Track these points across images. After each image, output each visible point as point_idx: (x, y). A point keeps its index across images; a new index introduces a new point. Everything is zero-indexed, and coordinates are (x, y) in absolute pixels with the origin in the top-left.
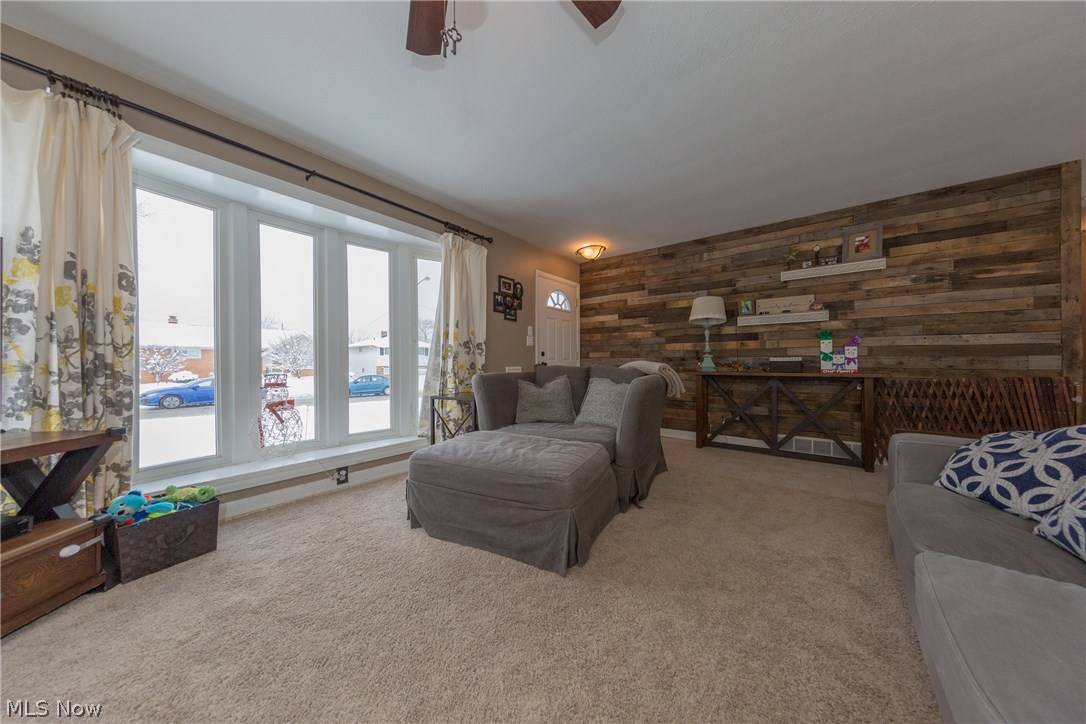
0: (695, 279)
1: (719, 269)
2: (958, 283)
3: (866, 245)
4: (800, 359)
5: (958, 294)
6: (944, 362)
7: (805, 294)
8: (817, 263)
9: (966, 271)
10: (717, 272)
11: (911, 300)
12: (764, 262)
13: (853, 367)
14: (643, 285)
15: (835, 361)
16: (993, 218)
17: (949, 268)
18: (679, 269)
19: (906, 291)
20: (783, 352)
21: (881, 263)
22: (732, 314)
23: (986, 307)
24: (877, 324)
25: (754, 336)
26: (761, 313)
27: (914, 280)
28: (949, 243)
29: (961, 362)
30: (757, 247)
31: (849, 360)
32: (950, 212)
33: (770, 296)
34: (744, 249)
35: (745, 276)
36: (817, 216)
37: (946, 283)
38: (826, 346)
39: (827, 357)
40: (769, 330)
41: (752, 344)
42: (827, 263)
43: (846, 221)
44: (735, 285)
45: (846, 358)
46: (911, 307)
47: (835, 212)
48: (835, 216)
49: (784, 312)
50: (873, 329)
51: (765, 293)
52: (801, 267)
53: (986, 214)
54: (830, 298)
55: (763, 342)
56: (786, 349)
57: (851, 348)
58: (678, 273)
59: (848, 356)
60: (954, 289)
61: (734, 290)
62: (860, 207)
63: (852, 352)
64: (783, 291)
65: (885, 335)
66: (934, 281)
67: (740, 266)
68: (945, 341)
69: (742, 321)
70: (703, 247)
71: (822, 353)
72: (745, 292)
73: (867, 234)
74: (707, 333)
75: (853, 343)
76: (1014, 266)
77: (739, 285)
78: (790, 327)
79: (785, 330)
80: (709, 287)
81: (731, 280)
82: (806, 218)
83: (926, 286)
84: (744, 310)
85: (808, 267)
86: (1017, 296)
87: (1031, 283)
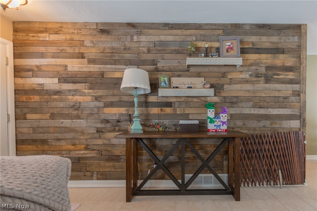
0: (127, 56)
1: (145, 50)
2: (268, 80)
3: (232, 49)
4: (197, 122)
5: (267, 85)
6: (262, 124)
7: (199, 77)
8: (206, 56)
9: (270, 73)
10: (144, 53)
11: (248, 87)
12: (175, 50)
13: (225, 127)
14: (82, 54)
15: (216, 123)
16: (280, 46)
17: (263, 70)
18: (115, 45)
19: (247, 82)
20: (186, 116)
21: (238, 61)
22: (154, 86)
23: (277, 94)
24: (234, 100)
25: (169, 105)
26: (174, 87)
27: (251, 75)
28: (264, 56)
29: (268, 123)
30: (170, 38)
31: (224, 123)
32: (264, 39)
33: (179, 76)
34: (163, 38)
35: (163, 59)
36: (206, 24)
37: (262, 79)
38: (211, 113)
39: (212, 121)
40: (178, 100)
41: (168, 110)
42: (212, 56)
43: (220, 32)
44: (156, 65)
45: (222, 122)
46: (248, 91)
47: (215, 25)
48: (215, 27)
49: (188, 87)
50: (232, 103)
51: (176, 73)
52: (198, 57)
53: (277, 43)
54: (214, 81)
55: (175, 110)
56: (188, 114)
57: (224, 115)
58: (113, 48)
59: (222, 120)
60: (266, 83)
61: (156, 68)
62: (227, 24)
63: (224, 117)
64: (187, 73)
65: (238, 107)
66: (258, 77)
67: (159, 51)
68: (262, 111)
69: (162, 92)
70: (133, 30)
71: (208, 118)
72: (163, 71)
73: (232, 41)
74: (136, 100)
75: (224, 112)
76: (286, 73)
77: (159, 65)
78: (190, 99)
79: (188, 101)
80: (138, 63)
81: (154, 60)
82: (200, 24)
83: (255, 79)
84: (163, 84)
85: (202, 57)
86: (287, 89)
87: (291, 83)
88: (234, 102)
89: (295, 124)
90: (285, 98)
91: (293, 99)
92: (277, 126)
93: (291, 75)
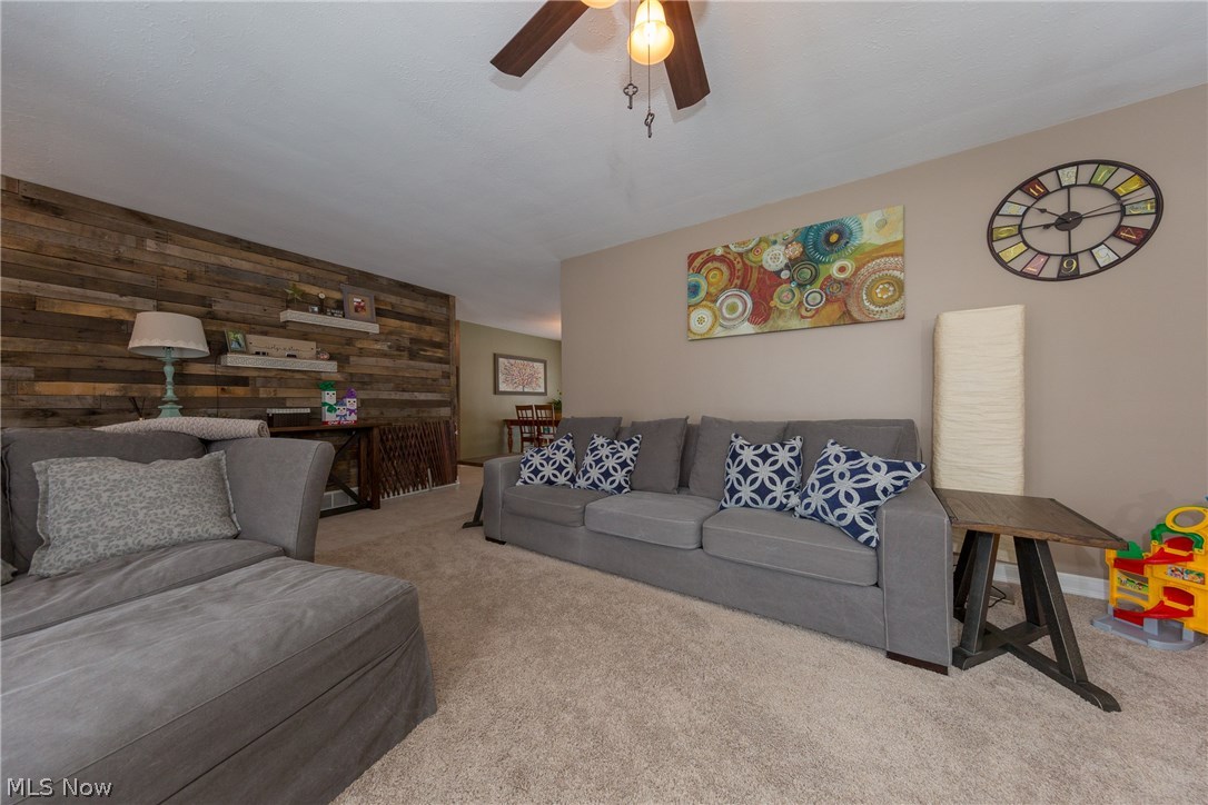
0: (125, 275)
1: (181, 274)
2: (413, 356)
3: (363, 308)
4: (308, 411)
5: (412, 363)
6: (406, 412)
7: (306, 340)
8: (322, 311)
9: (415, 347)
10: (176, 278)
11: (387, 362)
12: (256, 289)
13: (354, 417)
15: (338, 412)
16: (426, 315)
17: (406, 343)
18: (83, 245)
19: (385, 355)
20: (281, 403)
21: (374, 328)
23: (424, 375)
24: (366, 379)
25: (242, 381)
26: (258, 353)
27: (390, 347)
28: (406, 324)
29: (413, 411)
30: (245, 266)
31: (351, 411)
32: (407, 302)
33: (265, 333)
34: (226, 260)
35: (227, 298)
36: (318, 260)
37: (406, 354)
38: (330, 397)
39: (331, 409)
40: (263, 374)
41: (240, 391)
42: (333, 314)
43: (343, 278)
44: (210, 306)
45: (348, 410)
46: (387, 368)
47: (334, 265)
48: (333, 269)
49: (288, 356)
50: (364, 383)
51: (258, 327)
52: (307, 311)
53: (423, 311)
54: (332, 348)
55: (256, 391)
56: (285, 399)
57: (352, 400)
58: (76, 251)
59: (348, 406)
60: (411, 359)
61: (209, 313)
62: (354, 270)
63: (352, 403)
64: (281, 330)
65: (372, 389)
66: (401, 351)
67: (218, 282)
68: (406, 396)
70: (143, 227)
71: (325, 404)
72: (227, 320)
74: (169, 370)
75: (351, 395)
76: (435, 350)
77: (216, 308)
78: (289, 374)
79: (283, 378)
81: (204, 297)
82: (307, 258)
83: (395, 353)
84: (234, 346)
85: (313, 312)
86: (435, 370)
87: (440, 363)
88: (366, 381)
89: (445, 412)
90: (434, 380)
91: (443, 381)
92: (425, 415)
93: (439, 353)
